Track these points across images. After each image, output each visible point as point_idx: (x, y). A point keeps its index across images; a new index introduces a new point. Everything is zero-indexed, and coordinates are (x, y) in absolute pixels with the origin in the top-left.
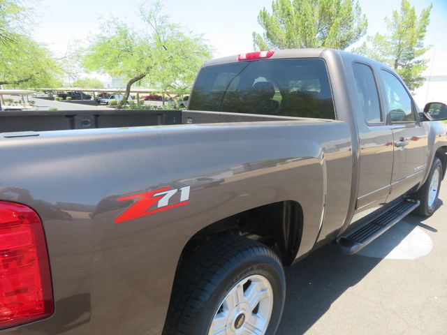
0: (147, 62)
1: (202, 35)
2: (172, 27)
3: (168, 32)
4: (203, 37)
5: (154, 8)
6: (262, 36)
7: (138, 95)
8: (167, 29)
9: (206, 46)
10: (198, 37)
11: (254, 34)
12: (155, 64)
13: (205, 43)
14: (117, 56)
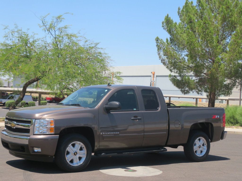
0: (43, 67)
1: (97, 44)
2: (69, 37)
3: (66, 41)
4: (98, 46)
5: (55, 20)
6: (165, 41)
7: (40, 96)
8: (65, 38)
9: (100, 53)
10: (93, 45)
11: (157, 40)
12: (50, 70)
13: (99, 50)
14: (16, 61)
